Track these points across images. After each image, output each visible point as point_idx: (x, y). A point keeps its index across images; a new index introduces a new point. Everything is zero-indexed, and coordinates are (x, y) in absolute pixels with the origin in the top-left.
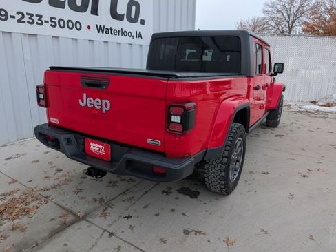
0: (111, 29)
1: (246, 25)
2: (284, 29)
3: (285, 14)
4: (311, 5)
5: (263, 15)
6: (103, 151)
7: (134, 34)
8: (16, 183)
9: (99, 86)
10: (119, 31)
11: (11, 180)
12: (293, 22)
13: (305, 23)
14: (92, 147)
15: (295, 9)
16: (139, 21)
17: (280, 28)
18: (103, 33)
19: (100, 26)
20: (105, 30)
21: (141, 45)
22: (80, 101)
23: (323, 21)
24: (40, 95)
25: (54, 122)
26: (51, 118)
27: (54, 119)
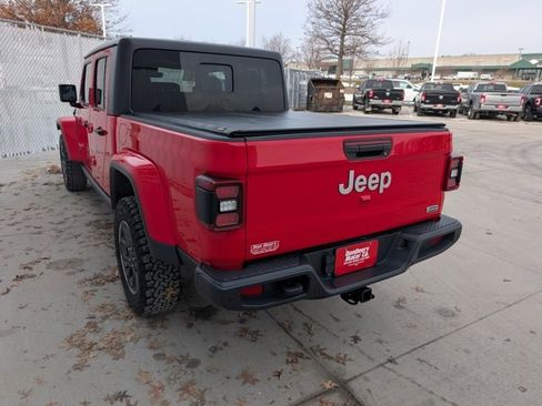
6: (366, 254)
9: (378, 152)
14: (347, 259)
22: (341, 186)
24: (221, 204)
25: (262, 252)
26: (255, 247)
27: (266, 245)
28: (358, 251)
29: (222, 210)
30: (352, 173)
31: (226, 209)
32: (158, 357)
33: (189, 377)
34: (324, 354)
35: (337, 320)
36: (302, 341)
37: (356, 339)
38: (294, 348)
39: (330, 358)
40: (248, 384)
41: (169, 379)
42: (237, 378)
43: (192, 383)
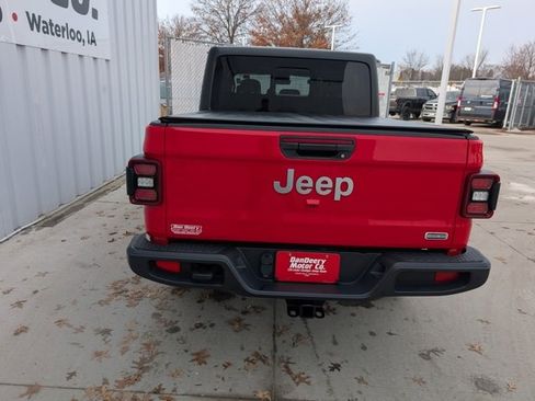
0: (51, 24)
1: (166, 26)
2: (223, 38)
3: (223, 17)
4: (255, 7)
5: (192, 14)
6: (322, 267)
7: (85, 37)
8: (43, 392)
9: (333, 153)
10: (64, 29)
11: (24, 390)
12: (234, 30)
13: (253, 33)
14: (293, 265)
15: (235, 11)
16: (90, 11)
17: (218, 36)
18: (39, 31)
19: (33, 15)
20: (42, 25)
21: (95, 58)
22: (277, 185)
23: (274, 32)
24: (139, 179)
25: (183, 233)
26: (175, 226)
27: (187, 227)
28: (307, 260)
29: (139, 185)
30: (291, 172)
31: (145, 185)
32: (155, 315)
33: (160, 339)
34: (287, 367)
35: (335, 343)
36: (278, 348)
37: (336, 367)
38: (266, 351)
39: (289, 372)
40: (196, 362)
41: (146, 334)
42: (193, 354)
43: (158, 343)
